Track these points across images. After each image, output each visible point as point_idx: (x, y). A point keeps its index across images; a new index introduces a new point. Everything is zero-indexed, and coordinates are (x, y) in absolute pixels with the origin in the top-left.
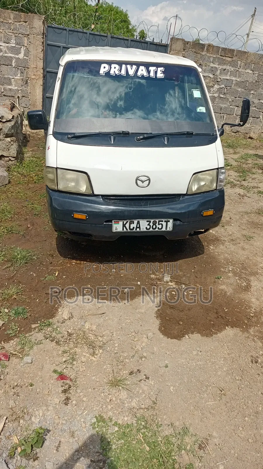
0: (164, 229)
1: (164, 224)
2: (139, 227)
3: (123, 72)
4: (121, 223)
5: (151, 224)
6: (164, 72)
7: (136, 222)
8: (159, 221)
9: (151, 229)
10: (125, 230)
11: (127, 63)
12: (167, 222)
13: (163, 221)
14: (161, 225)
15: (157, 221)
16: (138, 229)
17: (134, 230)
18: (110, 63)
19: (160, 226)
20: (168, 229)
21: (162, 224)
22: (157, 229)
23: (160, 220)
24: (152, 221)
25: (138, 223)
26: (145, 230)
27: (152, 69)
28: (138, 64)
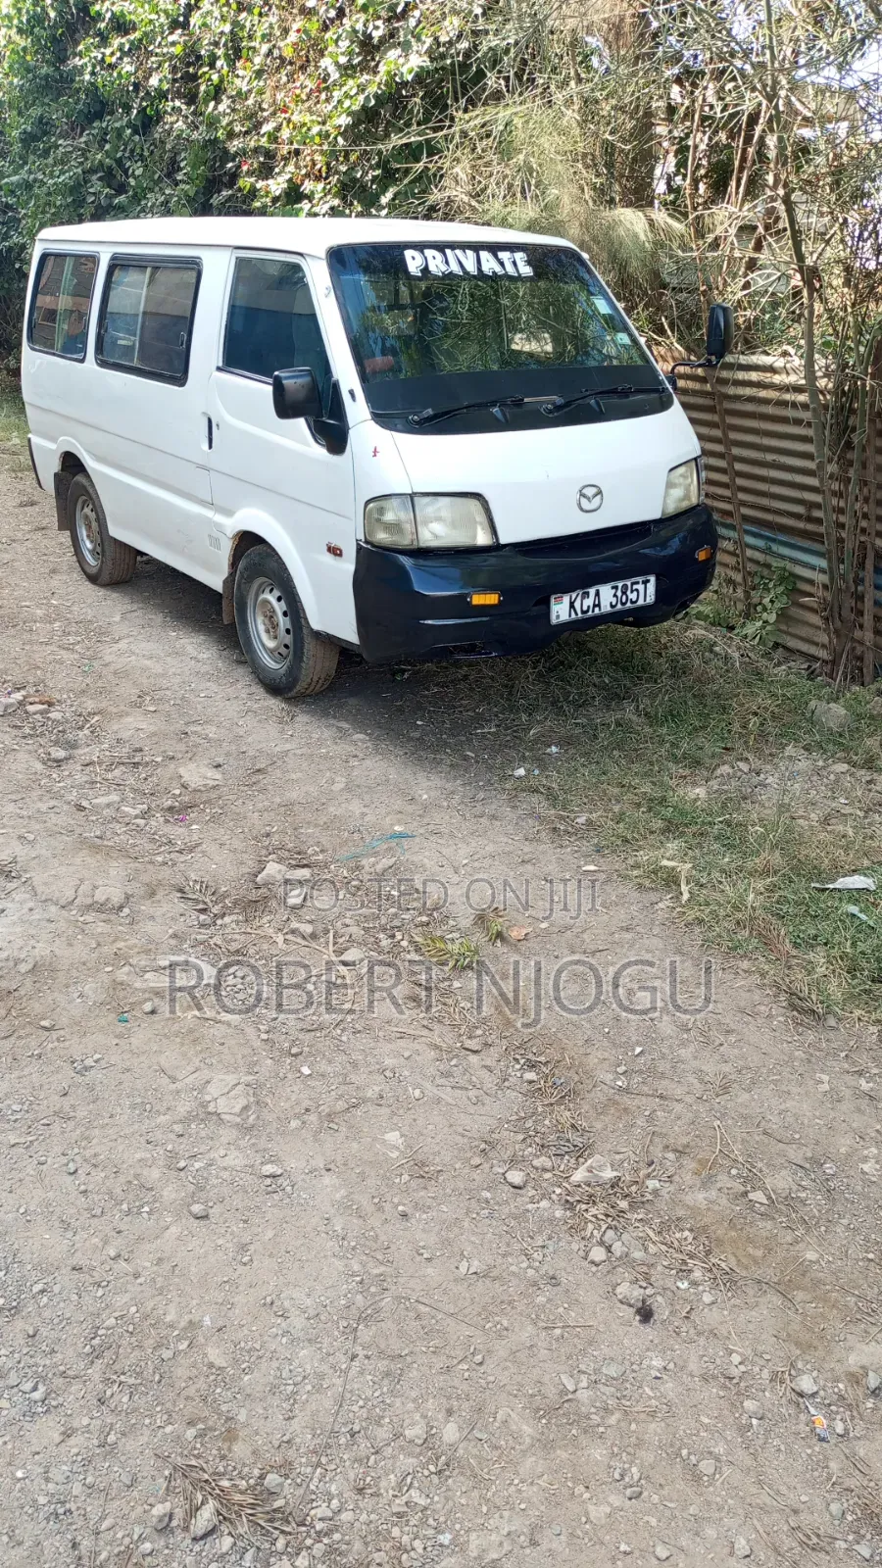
0: (641, 602)
1: (640, 587)
2: (599, 605)
3: (455, 268)
4: (566, 599)
5: (619, 594)
6: (529, 262)
7: (592, 591)
8: (633, 584)
9: (619, 606)
10: (573, 616)
11: (453, 246)
12: (645, 582)
13: (637, 583)
14: (635, 593)
15: (629, 583)
16: (597, 610)
17: (590, 613)
18: (420, 247)
19: (633, 596)
20: (648, 600)
21: (637, 590)
22: (629, 604)
23: (634, 580)
24: (620, 584)
25: (597, 594)
26: (609, 609)
27: (504, 255)
28: (476, 247)
